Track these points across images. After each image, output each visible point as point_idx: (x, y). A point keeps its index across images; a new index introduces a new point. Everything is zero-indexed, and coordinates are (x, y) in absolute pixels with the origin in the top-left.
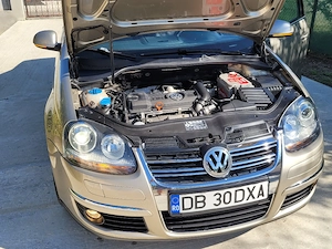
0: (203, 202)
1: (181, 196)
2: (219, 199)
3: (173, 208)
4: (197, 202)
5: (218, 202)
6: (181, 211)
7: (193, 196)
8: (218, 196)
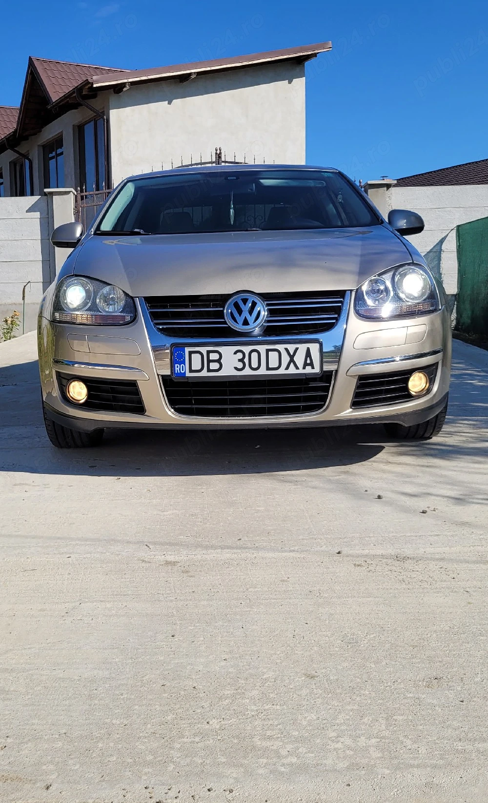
0: (219, 361)
1: (187, 350)
2: (242, 360)
3: (177, 368)
4: (209, 361)
5: (240, 365)
6: (188, 374)
7: (203, 350)
8: (240, 355)
